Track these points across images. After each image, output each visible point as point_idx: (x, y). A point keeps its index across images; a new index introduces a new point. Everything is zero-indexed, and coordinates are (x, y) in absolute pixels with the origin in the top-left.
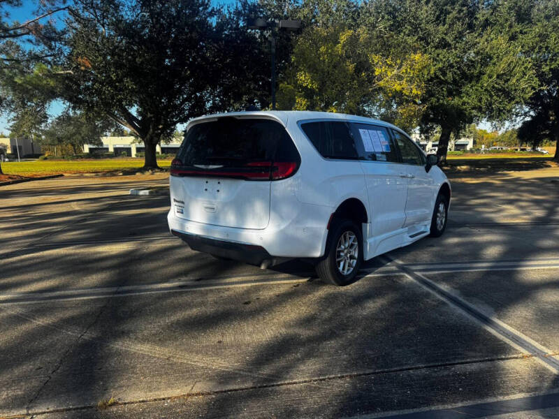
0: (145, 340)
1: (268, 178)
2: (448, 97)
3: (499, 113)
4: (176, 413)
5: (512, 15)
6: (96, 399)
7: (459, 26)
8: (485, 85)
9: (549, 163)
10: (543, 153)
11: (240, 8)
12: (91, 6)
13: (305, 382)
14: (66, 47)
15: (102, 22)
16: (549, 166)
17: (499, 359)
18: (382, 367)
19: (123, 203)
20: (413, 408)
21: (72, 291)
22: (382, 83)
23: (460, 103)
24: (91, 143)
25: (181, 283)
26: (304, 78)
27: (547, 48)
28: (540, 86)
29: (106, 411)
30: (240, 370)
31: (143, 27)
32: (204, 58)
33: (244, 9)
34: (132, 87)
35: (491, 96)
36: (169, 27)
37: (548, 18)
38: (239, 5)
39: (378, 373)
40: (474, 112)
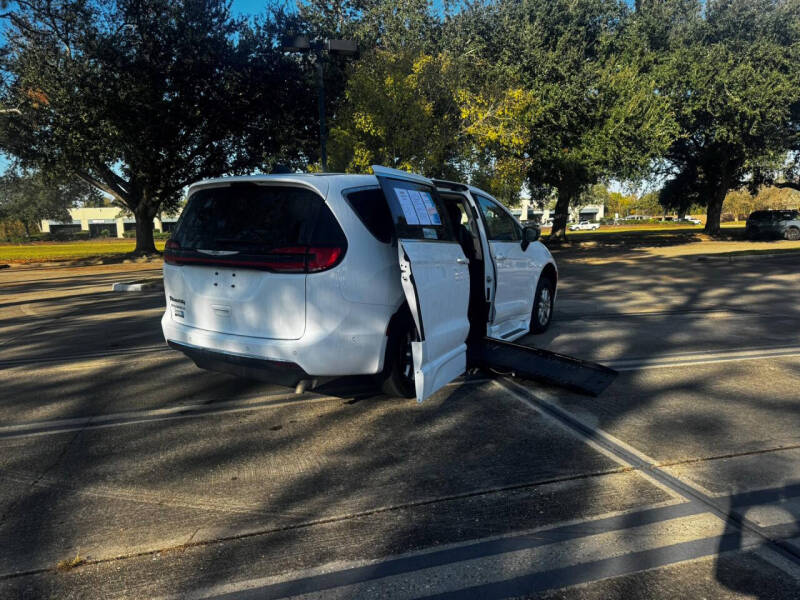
0: (129, 482)
1: (302, 270)
2: (563, 148)
3: (631, 170)
4: (168, 568)
5: (643, 38)
6: (55, 560)
7: (573, 53)
8: (611, 131)
9: (699, 236)
10: (693, 224)
11: (273, 21)
12: (47, 12)
13: (346, 518)
14: (9, 73)
15: (64, 36)
16: (700, 240)
17: (593, 475)
18: (447, 493)
19: (101, 304)
20: (481, 537)
21: (21, 426)
22: (471, 129)
23: (579, 157)
24: (52, 218)
25: (183, 408)
26: (363, 121)
27: (688, 83)
28: (681, 133)
29: (69, 573)
30: (259, 511)
31: (129, 46)
32: (221, 91)
33: (279, 23)
34: (114, 134)
35: (619, 147)
36: (168, 47)
37: (688, 43)
38: (272, 16)
39: (442, 500)
40: (598, 169)
